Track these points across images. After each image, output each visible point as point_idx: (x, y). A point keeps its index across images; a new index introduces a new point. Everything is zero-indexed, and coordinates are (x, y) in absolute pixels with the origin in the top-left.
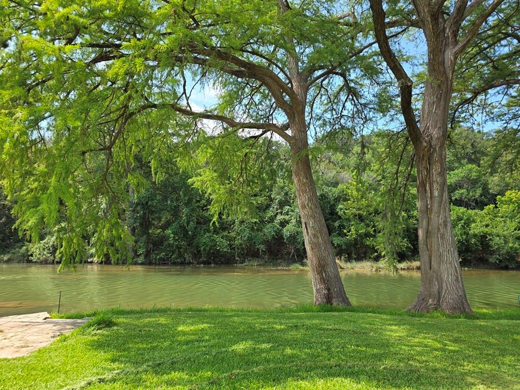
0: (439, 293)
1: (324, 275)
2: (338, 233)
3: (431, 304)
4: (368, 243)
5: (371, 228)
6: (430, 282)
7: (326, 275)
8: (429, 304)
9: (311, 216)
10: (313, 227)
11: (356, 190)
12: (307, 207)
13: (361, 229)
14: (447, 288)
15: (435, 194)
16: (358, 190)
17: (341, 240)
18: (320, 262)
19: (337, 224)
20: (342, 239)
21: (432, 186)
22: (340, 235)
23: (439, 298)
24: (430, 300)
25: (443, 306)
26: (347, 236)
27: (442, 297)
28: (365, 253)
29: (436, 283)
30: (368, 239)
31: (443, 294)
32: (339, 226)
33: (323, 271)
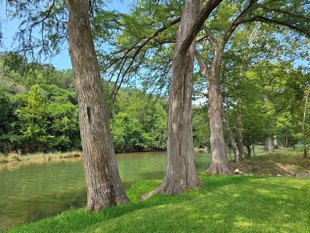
0: (187, 174)
1: (107, 171)
2: (14, 132)
3: (182, 184)
4: (40, 140)
5: (44, 129)
6: (180, 165)
7: (109, 171)
8: (181, 184)
9: (97, 100)
10: (98, 113)
11: (35, 99)
12: (93, 89)
13: (36, 130)
14: (191, 169)
15: (187, 96)
16: (36, 99)
17: (18, 138)
18: (103, 155)
19: (13, 125)
20: (18, 136)
21: (186, 89)
22: (15, 134)
23: (187, 179)
24: (182, 181)
25: (191, 184)
26: (24, 135)
27: (189, 177)
28: (36, 147)
29: (184, 167)
30: (41, 136)
31: (189, 174)
32: (15, 127)
33: (106, 166)
